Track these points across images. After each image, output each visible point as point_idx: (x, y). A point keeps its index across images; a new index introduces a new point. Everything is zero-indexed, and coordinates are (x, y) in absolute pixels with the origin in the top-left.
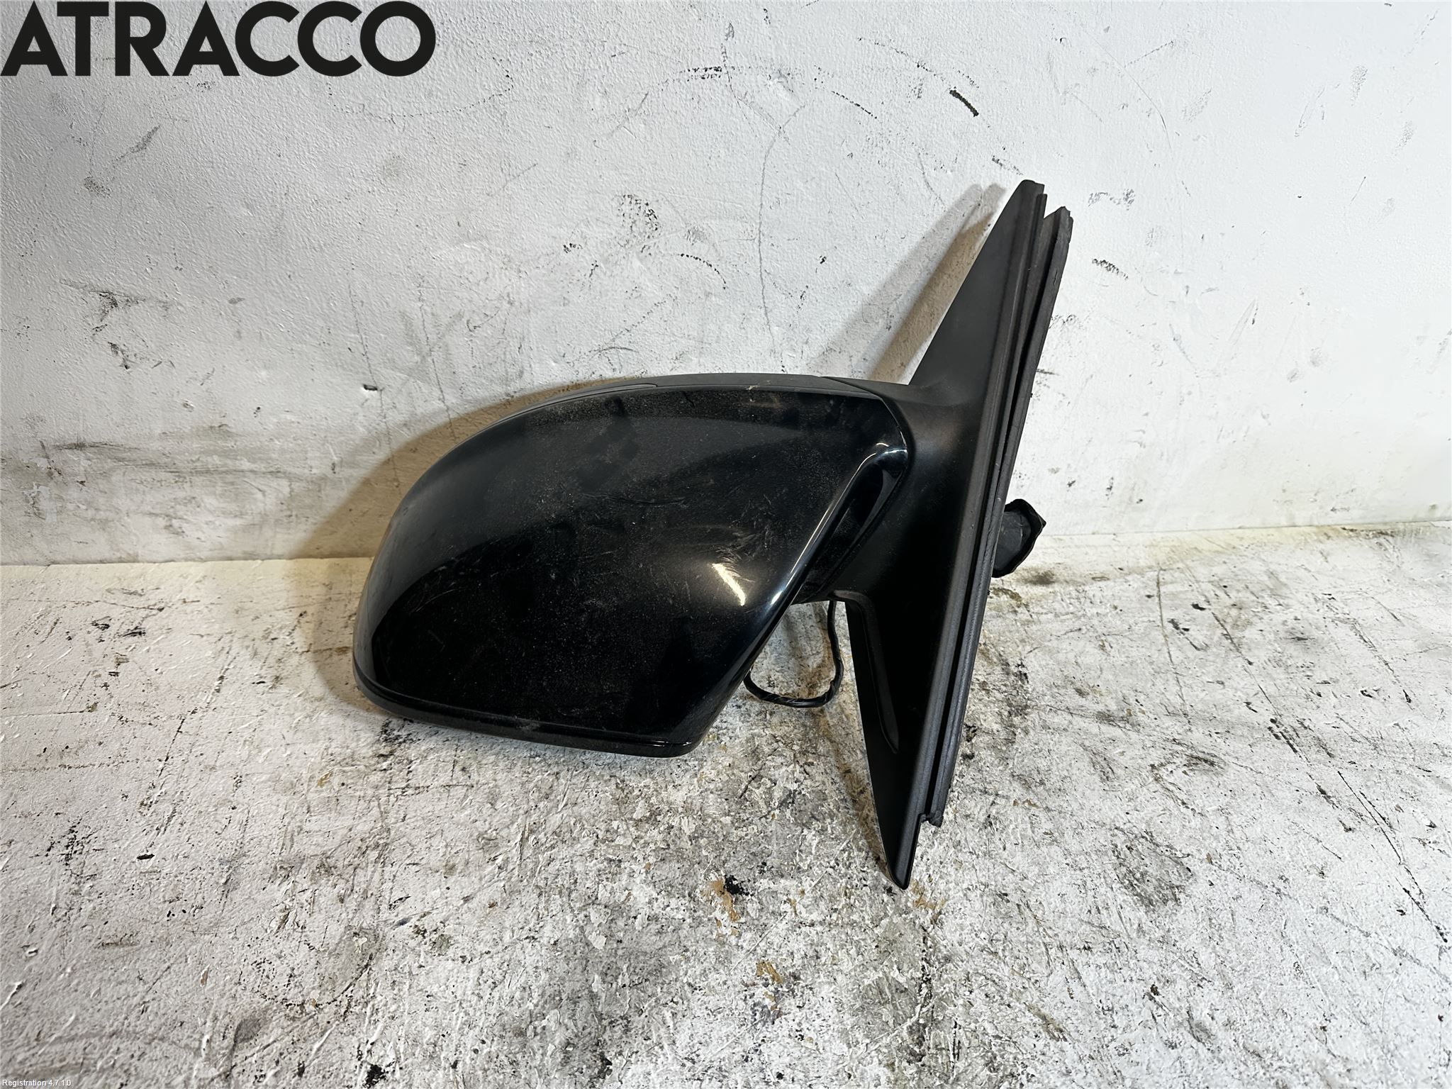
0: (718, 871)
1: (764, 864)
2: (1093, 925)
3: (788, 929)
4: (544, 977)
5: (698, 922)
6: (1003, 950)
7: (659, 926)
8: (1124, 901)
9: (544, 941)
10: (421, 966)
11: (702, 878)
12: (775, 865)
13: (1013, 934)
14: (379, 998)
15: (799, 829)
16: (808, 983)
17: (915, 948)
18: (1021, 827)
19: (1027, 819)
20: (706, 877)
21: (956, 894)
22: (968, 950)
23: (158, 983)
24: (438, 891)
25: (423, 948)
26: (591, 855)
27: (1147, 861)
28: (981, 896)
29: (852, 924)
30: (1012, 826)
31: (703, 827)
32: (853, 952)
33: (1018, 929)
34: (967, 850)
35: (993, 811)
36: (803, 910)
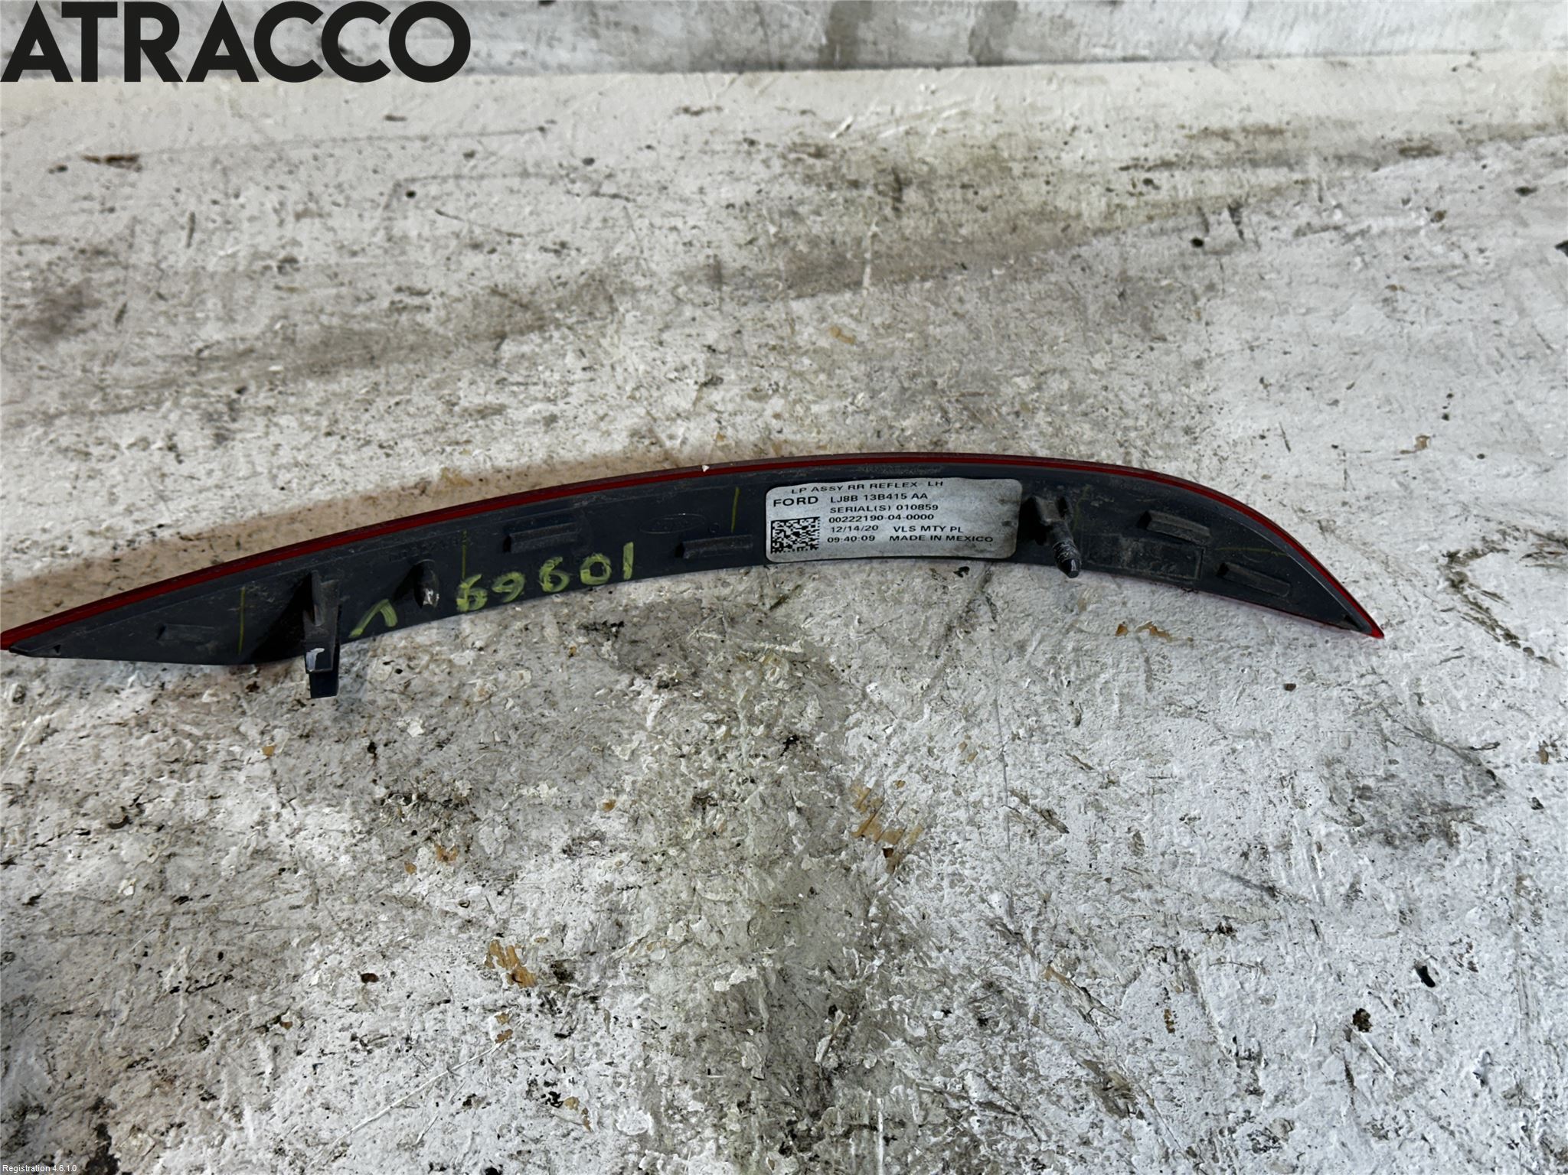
2: (1247, 883)
6: (1035, 930)
8: (1328, 835)
15: (625, 679)
16: (590, 987)
18: (1123, 677)
19: (1140, 662)
27: (1397, 754)
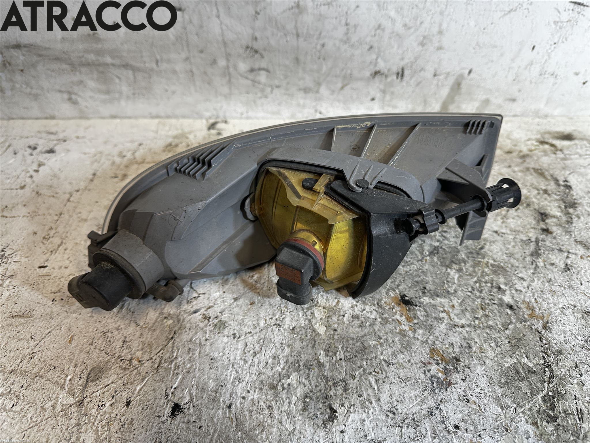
0: (394, 290)
1: (425, 288)
3: (447, 329)
4: (287, 350)
5: (385, 322)
7: (360, 322)
9: (286, 327)
10: (207, 340)
11: (385, 294)
12: (432, 289)
14: (180, 359)
17: (535, 345)
20: (387, 293)
21: (555, 311)
22: (572, 347)
23: (43, 341)
24: (218, 293)
25: (208, 328)
28: (573, 313)
29: (490, 327)
30: (583, 271)
32: (493, 345)
34: (557, 284)
35: (569, 262)
36: (455, 317)
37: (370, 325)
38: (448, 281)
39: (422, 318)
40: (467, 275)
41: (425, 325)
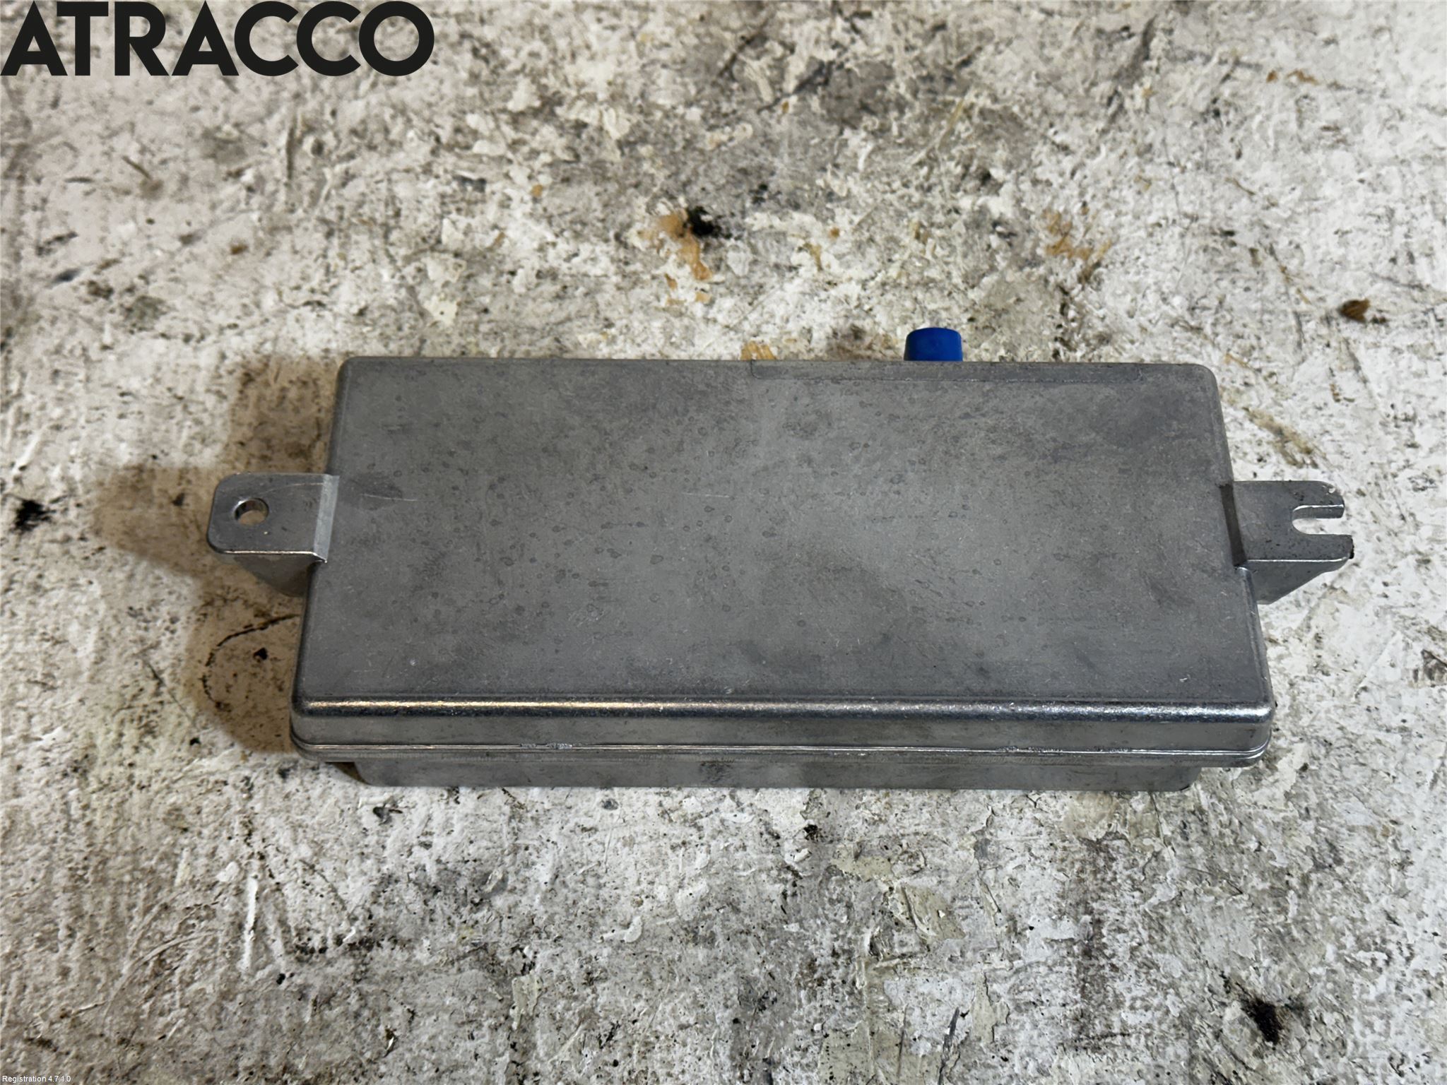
0: (672, 198)
1: (764, 187)
3: (804, 293)
5: (631, 283)
7: (558, 287)
10: (105, 348)
11: (642, 210)
12: (784, 189)
13: (1237, 298)
14: (29, 398)
17: (1043, 322)
20: (650, 208)
21: (1132, 233)
22: (1146, 324)
24: (131, 226)
25: (108, 318)
26: (427, 170)
28: (1182, 236)
29: (927, 284)
30: (1258, 118)
31: (645, 127)
33: (1247, 289)
34: (1163, 159)
35: (1226, 91)
36: (835, 263)
37: (586, 294)
38: (836, 166)
39: (738, 270)
40: (900, 145)
41: (744, 287)
